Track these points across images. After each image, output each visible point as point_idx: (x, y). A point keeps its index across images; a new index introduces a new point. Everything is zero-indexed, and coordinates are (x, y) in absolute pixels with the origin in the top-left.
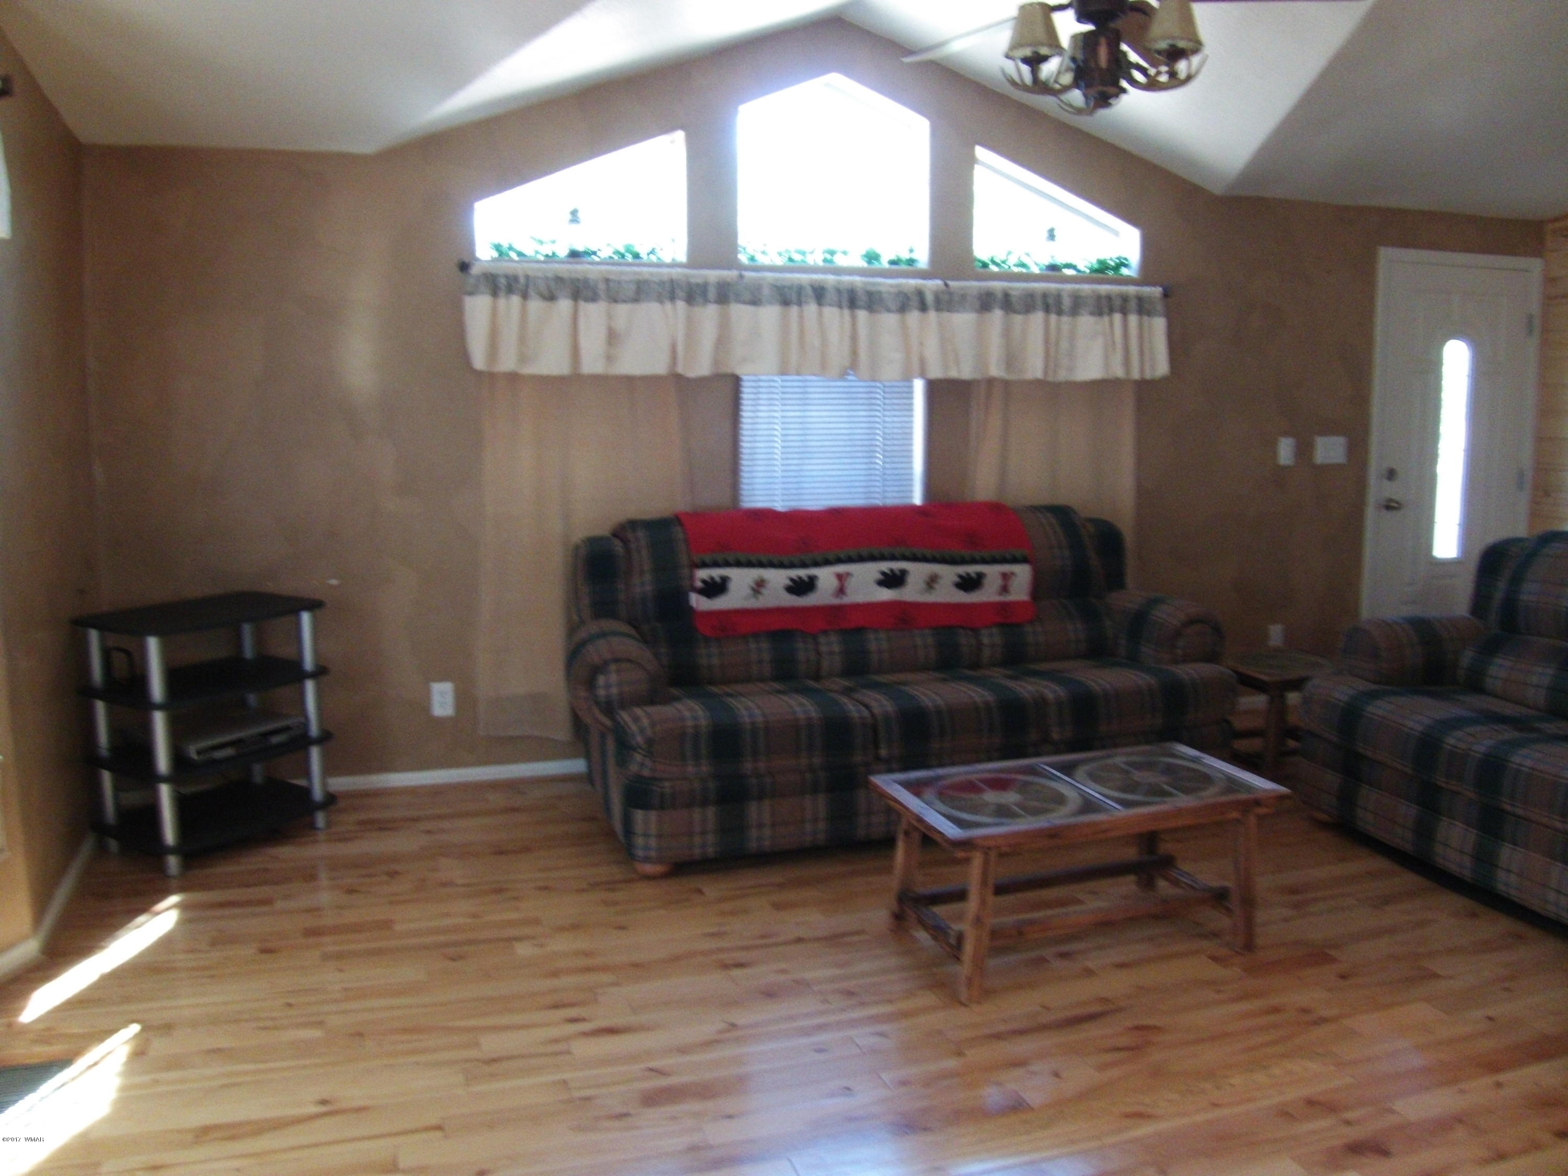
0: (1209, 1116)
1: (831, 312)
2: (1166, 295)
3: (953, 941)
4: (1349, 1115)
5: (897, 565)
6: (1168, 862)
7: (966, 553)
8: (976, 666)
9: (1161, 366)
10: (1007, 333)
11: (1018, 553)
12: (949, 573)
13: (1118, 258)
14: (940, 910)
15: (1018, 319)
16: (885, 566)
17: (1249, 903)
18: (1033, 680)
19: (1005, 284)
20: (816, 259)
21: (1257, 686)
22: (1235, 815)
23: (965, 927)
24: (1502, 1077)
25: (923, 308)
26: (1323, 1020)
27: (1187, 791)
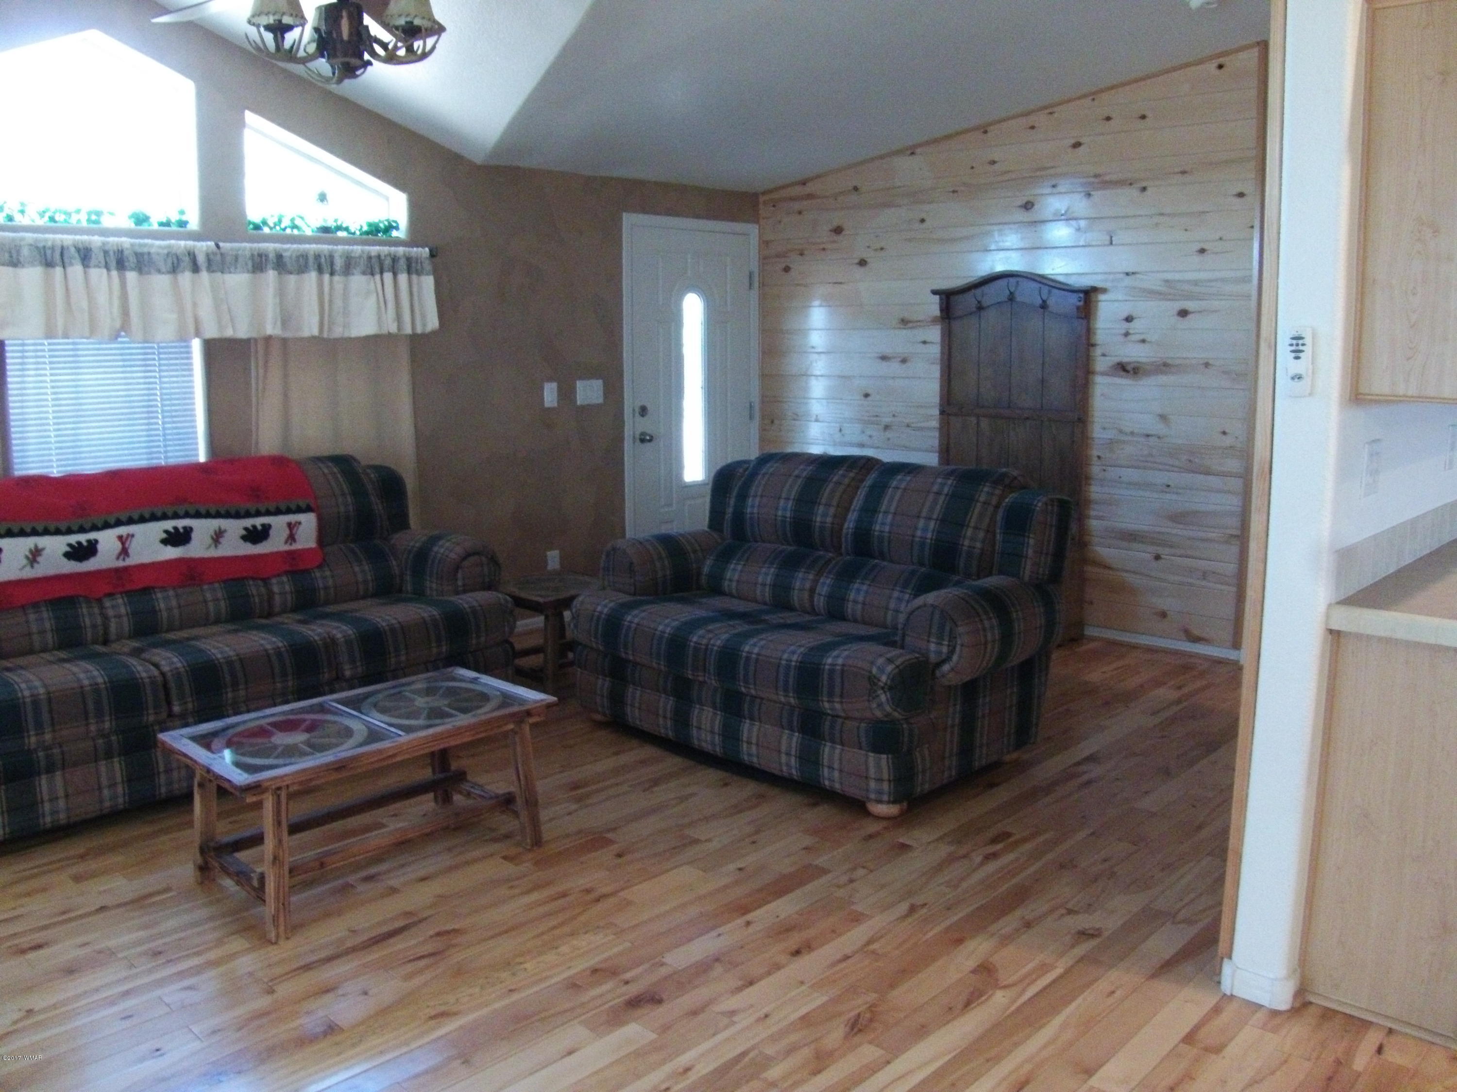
0: (506, 1001)
1: (98, 274)
2: (432, 255)
3: (255, 883)
4: (628, 976)
5: (181, 523)
6: (461, 776)
7: (252, 507)
8: (270, 615)
9: (433, 322)
10: (281, 292)
11: (303, 504)
12: (235, 527)
13: (387, 220)
14: (243, 856)
15: (292, 279)
16: (169, 525)
17: (532, 803)
18: (324, 622)
19: (278, 246)
20: (81, 220)
21: (535, 608)
22: (511, 726)
23: (266, 868)
24: (749, 917)
25: (196, 268)
26: (605, 896)
27: (464, 711)
